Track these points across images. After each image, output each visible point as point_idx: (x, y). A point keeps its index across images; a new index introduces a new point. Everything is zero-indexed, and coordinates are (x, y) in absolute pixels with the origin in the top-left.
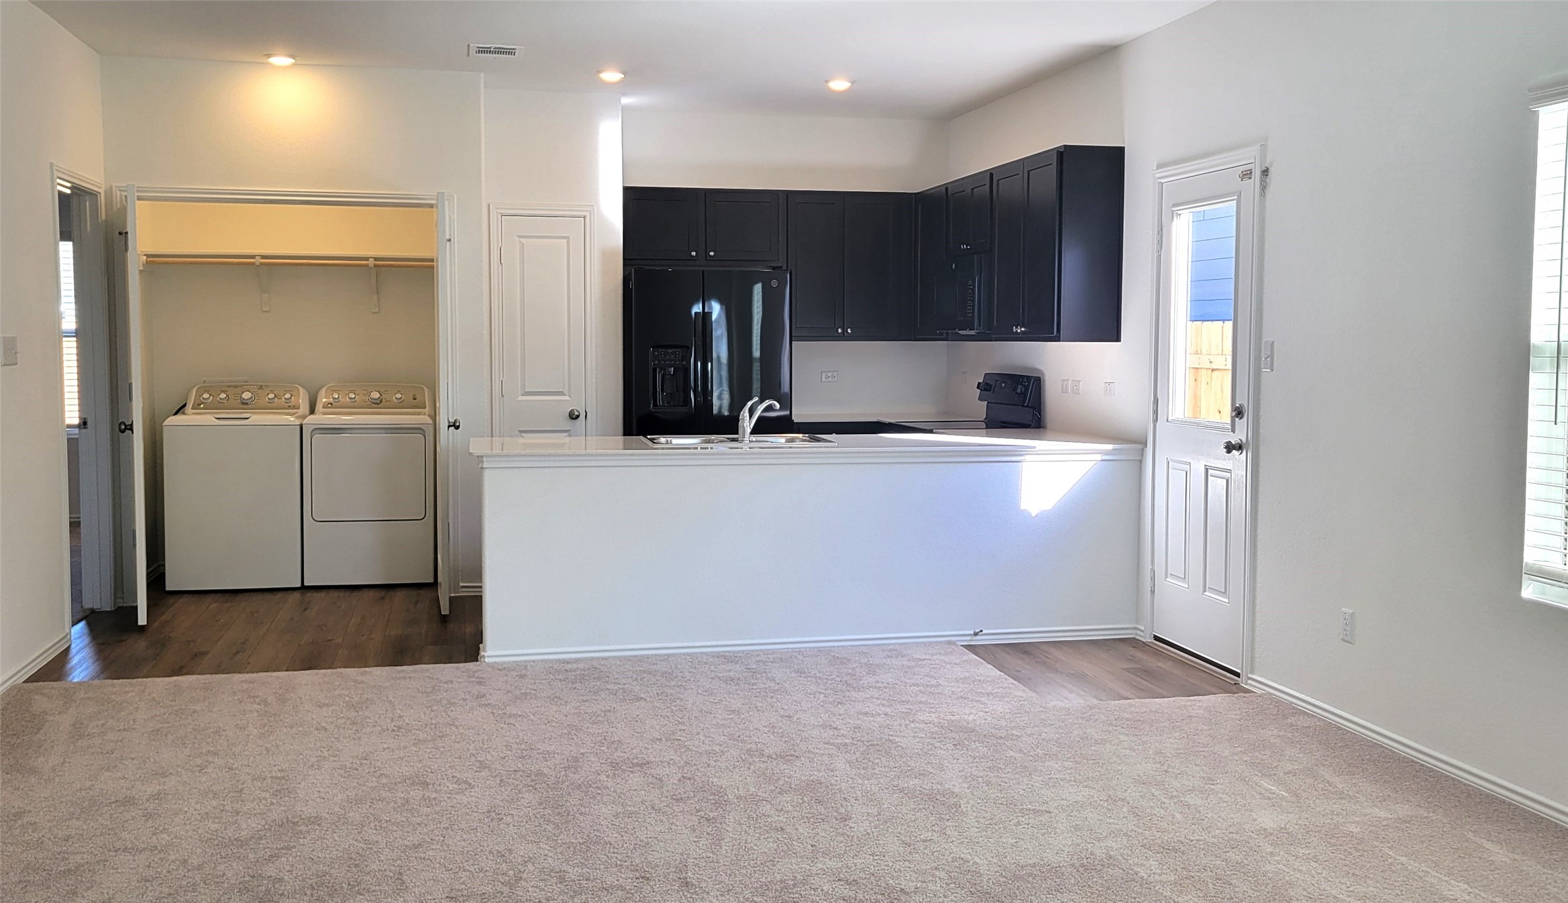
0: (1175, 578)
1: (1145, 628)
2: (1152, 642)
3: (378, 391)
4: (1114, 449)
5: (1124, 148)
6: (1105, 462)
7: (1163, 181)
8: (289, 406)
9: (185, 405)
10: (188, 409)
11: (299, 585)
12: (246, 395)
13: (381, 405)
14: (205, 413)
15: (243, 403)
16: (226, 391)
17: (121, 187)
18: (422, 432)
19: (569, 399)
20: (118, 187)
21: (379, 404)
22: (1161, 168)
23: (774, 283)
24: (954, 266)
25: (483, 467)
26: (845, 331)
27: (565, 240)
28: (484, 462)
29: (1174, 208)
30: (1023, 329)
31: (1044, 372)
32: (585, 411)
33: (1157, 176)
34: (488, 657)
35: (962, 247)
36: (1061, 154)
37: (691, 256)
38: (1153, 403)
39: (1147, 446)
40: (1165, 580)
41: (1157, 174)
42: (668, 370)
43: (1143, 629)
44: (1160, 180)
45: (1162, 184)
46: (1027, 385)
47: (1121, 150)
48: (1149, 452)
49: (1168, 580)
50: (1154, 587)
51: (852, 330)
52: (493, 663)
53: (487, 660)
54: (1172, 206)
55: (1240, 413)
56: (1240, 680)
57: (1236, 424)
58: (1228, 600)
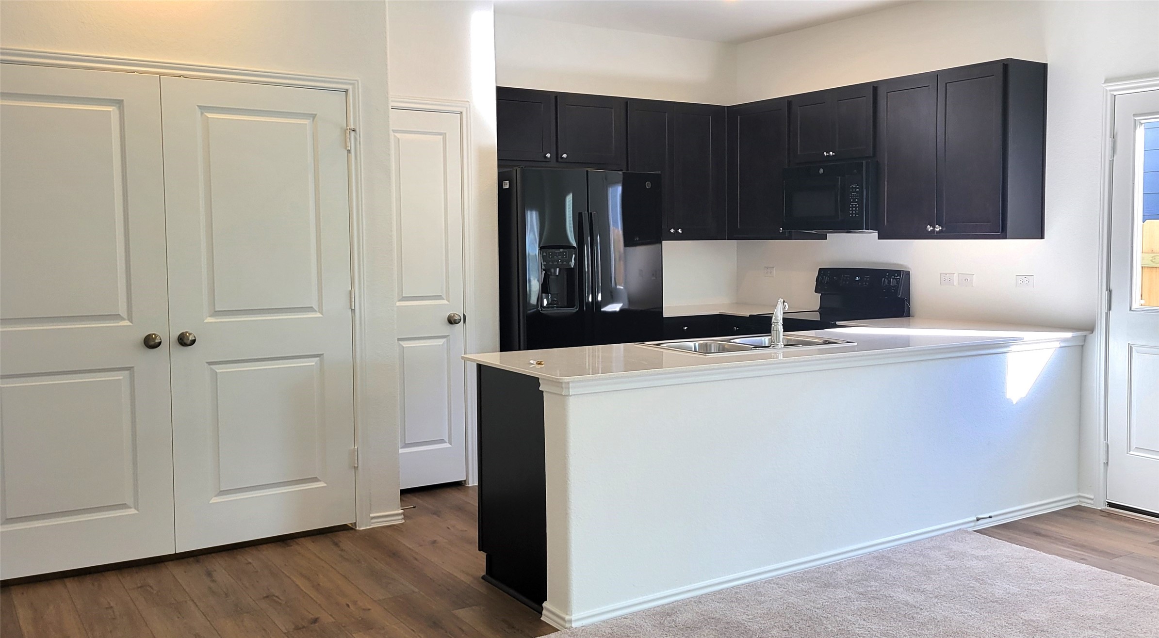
0: (1147, 451)
1: (1094, 496)
2: (1106, 509)
4: (1073, 337)
5: (1047, 64)
6: (1062, 348)
7: (1115, 93)
19: (448, 303)
22: (1108, 82)
23: (648, 185)
24: (821, 171)
25: (567, 394)
26: (676, 231)
27: (441, 137)
28: (569, 388)
29: (1136, 117)
30: (940, 228)
31: (910, 266)
32: (464, 315)
33: (1108, 89)
34: (576, 620)
35: (825, 154)
36: (1006, 67)
37: (546, 157)
38: (1105, 294)
39: (1094, 332)
40: (1127, 453)
41: (1110, 87)
42: (553, 270)
43: (1092, 497)
44: (1112, 93)
45: (1115, 96)
46: (899, 279)
47: (1044, 66)
48: (1098, 339)
49: (1131, 453)
50: (1108, 460)
51: (682, 230)
52: (583, 628)
53: (574, 625)
54: (1134, 115)
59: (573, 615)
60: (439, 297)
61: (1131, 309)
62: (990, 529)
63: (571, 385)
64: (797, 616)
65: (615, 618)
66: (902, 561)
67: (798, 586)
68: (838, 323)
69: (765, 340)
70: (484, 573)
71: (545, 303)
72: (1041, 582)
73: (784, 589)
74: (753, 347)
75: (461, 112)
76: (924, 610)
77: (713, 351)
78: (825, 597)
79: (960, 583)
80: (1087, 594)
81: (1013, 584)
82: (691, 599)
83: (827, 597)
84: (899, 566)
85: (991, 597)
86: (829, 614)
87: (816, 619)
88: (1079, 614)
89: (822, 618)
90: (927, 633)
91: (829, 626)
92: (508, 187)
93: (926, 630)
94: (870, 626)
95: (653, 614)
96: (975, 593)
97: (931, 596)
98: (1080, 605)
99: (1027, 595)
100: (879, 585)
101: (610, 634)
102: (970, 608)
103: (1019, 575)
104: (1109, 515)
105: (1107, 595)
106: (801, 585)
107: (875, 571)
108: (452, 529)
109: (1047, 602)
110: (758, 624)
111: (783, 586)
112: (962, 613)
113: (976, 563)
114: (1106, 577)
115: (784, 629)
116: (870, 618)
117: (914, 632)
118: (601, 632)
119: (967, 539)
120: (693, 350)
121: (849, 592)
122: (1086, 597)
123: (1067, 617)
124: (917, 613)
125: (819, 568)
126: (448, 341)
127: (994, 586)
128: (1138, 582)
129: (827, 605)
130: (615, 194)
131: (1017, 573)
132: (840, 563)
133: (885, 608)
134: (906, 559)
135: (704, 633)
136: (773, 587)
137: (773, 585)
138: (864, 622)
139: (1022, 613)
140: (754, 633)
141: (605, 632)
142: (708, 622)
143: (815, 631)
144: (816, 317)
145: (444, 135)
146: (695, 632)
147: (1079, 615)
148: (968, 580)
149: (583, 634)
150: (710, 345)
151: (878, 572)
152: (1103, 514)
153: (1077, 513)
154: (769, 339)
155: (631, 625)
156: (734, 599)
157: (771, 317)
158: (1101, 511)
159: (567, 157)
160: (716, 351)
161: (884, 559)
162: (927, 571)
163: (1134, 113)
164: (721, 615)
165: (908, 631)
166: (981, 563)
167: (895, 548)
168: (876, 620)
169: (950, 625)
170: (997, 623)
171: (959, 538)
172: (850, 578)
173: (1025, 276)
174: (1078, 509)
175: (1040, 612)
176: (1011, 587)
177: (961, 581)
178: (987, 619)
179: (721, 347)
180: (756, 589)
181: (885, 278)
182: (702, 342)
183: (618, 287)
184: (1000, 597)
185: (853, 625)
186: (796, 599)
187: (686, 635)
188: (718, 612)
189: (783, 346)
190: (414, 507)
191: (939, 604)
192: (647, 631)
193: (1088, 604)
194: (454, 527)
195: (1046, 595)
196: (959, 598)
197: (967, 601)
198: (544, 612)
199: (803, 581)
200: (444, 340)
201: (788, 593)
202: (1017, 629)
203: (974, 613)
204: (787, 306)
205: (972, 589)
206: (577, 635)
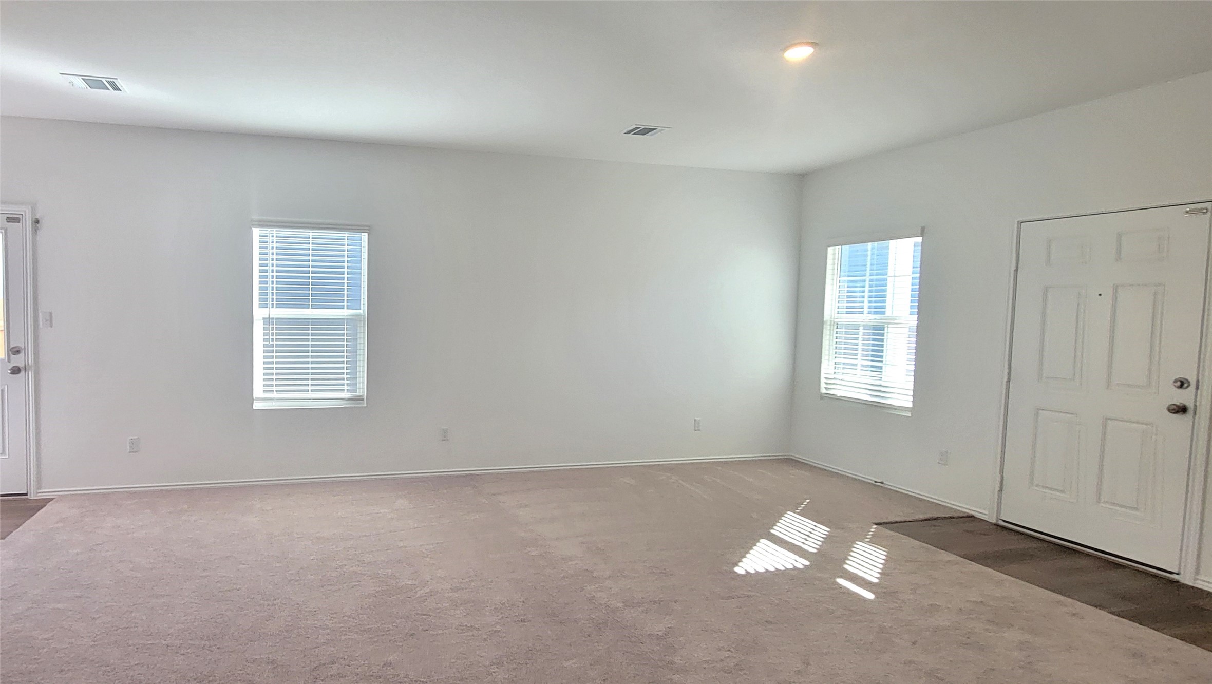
55: (16, 351)
56: (28, 497)
57: (11, 358)
58: (7, 457)
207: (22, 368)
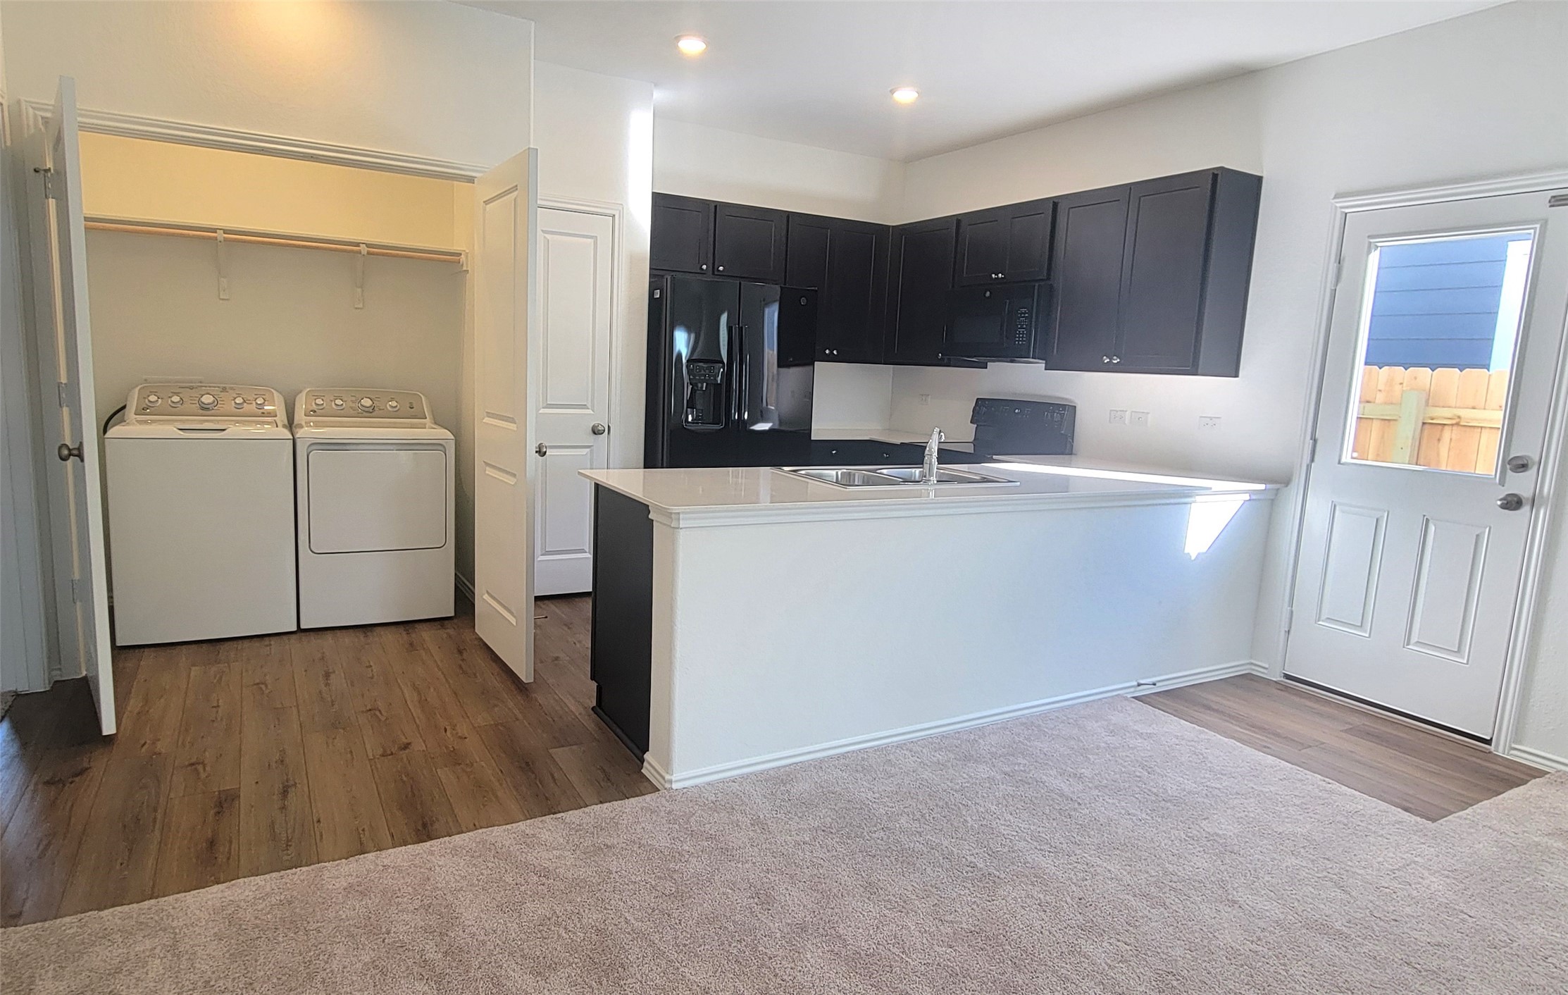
0: (1339, 623)
1: (1269, 664)
2: (1282, 682)
3: (369, 398)
5: (1262, 177)
6: (1251, 502)
7: (1347, 211)
8: (263, 413)
9: (124, 407)
10: (130, 413)
11: (294, 628)
12: (207, 399)
13: (373, 414)
14: (153, 421)
15: (203, 409)
16: (179, 393)
17: (33, 103)
18: (441, 448)
19: (592, 413)
20: (30, 102)
21: (371, 413)
22: (1338, 198)
23: (803, 301)
24: (988, 294)
25: (677, 526)
26: (831, 352)
27: (592, 240)
28: (679, 519)
29: (1371, 239)
30: (1118, 360)
31: (1076, 401)
32: (609, 426)
33: (1338, 205)
34: (676, 781)
35: (993, 276)
36: (1215, 176)
37: (702, 269)
38: (1309, 442)
39: (1289, 487)
40: (1316, 623)
41: (1340, 203)
42: (700, 385)
43: (1267, 666)
44: (1343, 210)
45: (1346, 214)
46: (1064, 414)
47: (1260, 179)
48: (1294, 493)
49: (1320, 623)
50: (1290, 627)
51: (837, 352)
52: (685, 790)
53: (675, 786)
54: (1369, 237)
55: (1521, 466)
56: (1492, 748)
57: (1508, 477)
58: (1465, 662)
59: (674, 775)
60: (584, 407)
61: (1339, 463)
62: (1153, 696)
63: (681, 516)
64: (931, 799)
65: (723, 781)
66: (1054, 732)
67: (934, 756)
68: (994, 457)
69: (916, 472)
70: (594, 704)
71: (690, 418)
72: (1222, 777)
73: (918, 759)
74: (901, 480)
75: (614, 215)
76: (1083, 807)
77: (856, 483)
78: (965, 775)
79: (1123, 770)
80: (1280, 799)
81: (1187, 777)
82: (811, 762)
83: (967, 775)
84: (1051, 738)
85: (1163, 793)
86: (970, 800)
87: (953, 807)
88: (1275, 830)
89: (960, 805)
90: (1088, 842)
91: (969, 819)
92: (658, 296)
93: (1087, 837)
94: (1018, 824)
95: (765, 780)
96: (1143, 786)
97: (1090, 785)
98: (1274, 815)
99: (1206, 795)
100: (1027, 763)
101: (712, 802)
102: (1139, 807)
103: (1194, 764)
104: (1286, 688)
105: (1305, 804)
106: (938, 755)
107: (1023, 743)
108: (578, 645)
109: (1233, 808)
110: (885, 806)
111: (917, 755)
112: (1129, 814)
113: (1141, 743)
114: (1299, 777)
115: (915, 818)
116: (1017, 811)
117: (1072, 839)
118: (703, 799)
119: (1128, 708)
120: (835, 481)
121: (993, 771)
122: (1280, 805)
123: (1261, 834)
124: (1075, 810)
125: (959, 733)
126: (591, 452)
127: (1165, 778)
128: (1341, 788)
129: (967, 787)
130: (772, 315)
131: (1190, 761)
132: (983, 727)
133: (1036, 798)
134: (1059, 730)
135: (820, 814)
136: (905, 754)
137: (905, 752)
138: (1011, 818)
139: (1204, 822)
140: (879, 821)
141: (707, 800)
142: (826, 797)
143: (952, 825)
144: (970, 449)
145: (595, 238)
146: (810, 811)
147: (1276, 832)
148: (1133, 766)
149: (682, 799)
150: (854, 475)
151: (1027, 745)
152: (1279, 687)
153: (1247, 682)
154: (920, 472)
155: (739, 793)
156: (859, 768)
157: (926, 447)
158: (1275, 682)
159: (723, 270)
160: (860, 484)
161: (1033, 727)
162: (1084, 749)
163: (1370, 234)
164: (843, 789)
165: (1064, 835)
166: (1146, 743)
167: (1045, 714)
168: (1025, 815)
169: (1117, 833)
170: (1174, 834)
171: (1119, 706)
172: (994, 750)
173: (1211, 418)
174: (1248, 677)
175: (1226, 823)
176: (1186, 781)
177: (1124, 767)
178: (1161, 827)
179: (866, 477)
180: (886, 756)
181: (1048, 412)
182: (845, 471)
183: (769, 407)
184: (1175, 794)
185: (998, 821)
186: (931, 774)
187: (800, 815)
188: (840, 784)
189: (935, 482)
190: (546, 617)
191: (1101, 798)
192: (755, 803)
193: (1284, 815)
194: (580, 642)
195: (1230, 796)
196: (1124, 791)
197: (1134, 797)
198: (645, 764)
199: (940, 749)
200: (588, 450)
201: (922, 765)
202: (1200, 846)
203: (1144, 816)
204: (943, 437)
205: (1139, 779)
206: (676, 800)
207: (1528, 499)
